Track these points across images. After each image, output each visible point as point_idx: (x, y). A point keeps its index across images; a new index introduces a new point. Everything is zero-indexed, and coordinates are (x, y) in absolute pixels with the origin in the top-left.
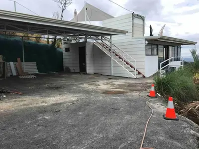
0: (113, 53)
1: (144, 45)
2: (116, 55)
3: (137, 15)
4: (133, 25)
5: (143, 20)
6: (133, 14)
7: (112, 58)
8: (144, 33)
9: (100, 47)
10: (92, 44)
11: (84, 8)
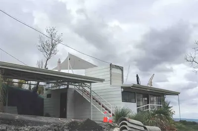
0: (94, 99)
1: (120, 93)
2: (97, 101)
3: (115, 66)
4: (111, 74)
5: (122, 70)
6: (111, 65)
7: (92, 104)
8: (123, 82)
9: (81, 93)
10: (73, 90)
11: (67, 58)
